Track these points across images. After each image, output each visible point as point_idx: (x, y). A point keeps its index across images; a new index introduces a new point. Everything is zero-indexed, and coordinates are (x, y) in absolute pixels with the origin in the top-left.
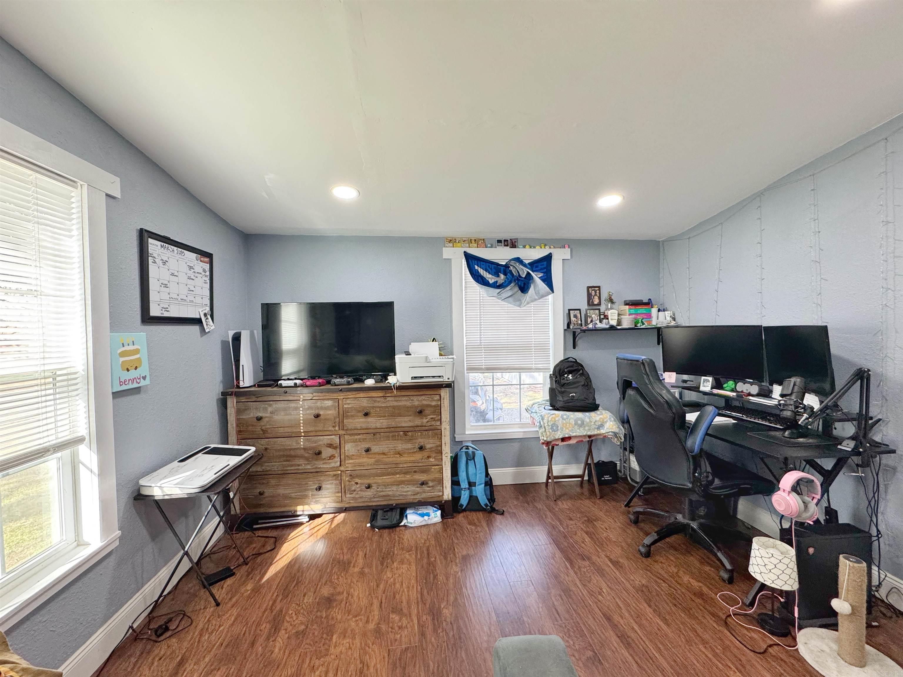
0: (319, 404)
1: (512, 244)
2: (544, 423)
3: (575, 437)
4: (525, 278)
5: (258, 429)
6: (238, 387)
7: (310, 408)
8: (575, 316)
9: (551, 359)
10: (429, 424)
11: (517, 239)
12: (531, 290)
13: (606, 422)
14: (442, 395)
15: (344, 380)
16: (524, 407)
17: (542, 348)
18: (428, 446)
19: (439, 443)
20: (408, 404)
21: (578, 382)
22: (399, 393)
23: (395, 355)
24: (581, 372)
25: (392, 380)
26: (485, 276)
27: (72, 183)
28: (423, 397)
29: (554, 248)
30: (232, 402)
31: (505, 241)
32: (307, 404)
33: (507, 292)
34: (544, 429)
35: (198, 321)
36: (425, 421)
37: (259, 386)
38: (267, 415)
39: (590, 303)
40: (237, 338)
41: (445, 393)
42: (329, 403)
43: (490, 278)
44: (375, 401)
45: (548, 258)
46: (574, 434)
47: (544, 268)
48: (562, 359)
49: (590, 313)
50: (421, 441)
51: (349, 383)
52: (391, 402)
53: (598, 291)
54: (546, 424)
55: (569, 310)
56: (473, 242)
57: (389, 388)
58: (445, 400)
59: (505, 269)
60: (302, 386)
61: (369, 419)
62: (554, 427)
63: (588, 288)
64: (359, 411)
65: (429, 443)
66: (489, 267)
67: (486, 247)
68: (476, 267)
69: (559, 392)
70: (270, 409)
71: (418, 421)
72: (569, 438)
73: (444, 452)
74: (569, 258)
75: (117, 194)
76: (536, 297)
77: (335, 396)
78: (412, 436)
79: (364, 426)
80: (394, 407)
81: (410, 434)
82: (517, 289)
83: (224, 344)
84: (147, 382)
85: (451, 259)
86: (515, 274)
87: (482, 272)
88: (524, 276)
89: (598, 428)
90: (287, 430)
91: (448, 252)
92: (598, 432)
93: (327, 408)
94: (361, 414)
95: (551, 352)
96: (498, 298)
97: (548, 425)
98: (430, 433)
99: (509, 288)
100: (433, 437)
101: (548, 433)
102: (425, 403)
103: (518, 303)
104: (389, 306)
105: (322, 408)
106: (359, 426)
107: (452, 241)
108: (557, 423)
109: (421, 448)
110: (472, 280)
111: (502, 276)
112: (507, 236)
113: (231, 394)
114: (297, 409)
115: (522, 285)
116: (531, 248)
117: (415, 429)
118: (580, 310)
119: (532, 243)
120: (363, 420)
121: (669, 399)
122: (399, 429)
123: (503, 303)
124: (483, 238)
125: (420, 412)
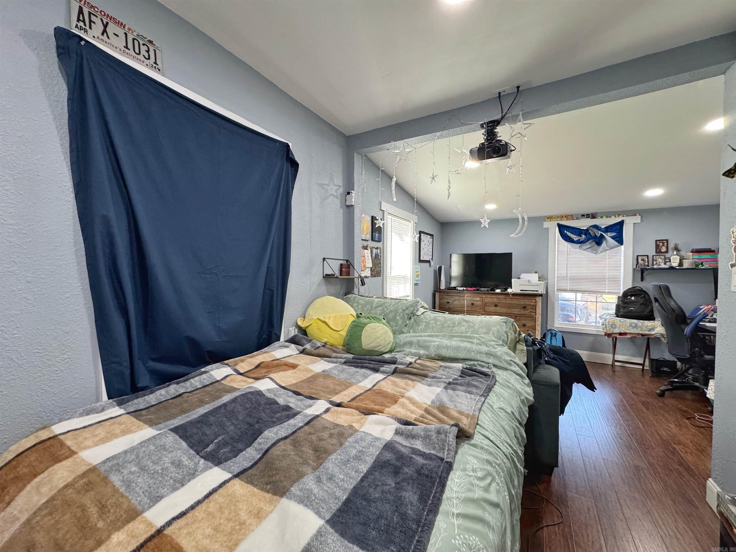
0: (474, 299)
1: (593, 216)
2: (606, 323)
3: (630, 333)
4: (599, 237)
5: (447, 307)
6: (440, 289)
7: (470, 300)
8: (643, 260)
9: (622, 287)
10: (529, 314)
11: (597, 213)
12: (604, 244)
13: (656, 327)
14: (537, 300)
15: (486, 289)
16: (598, 315)
17: (615, 280)
18: (528, 325)
19: (534, 324)
20: (517, 303)
21: (638, 302)
22: (513, 297)
23: (511, 278)
24: (643, 295)
25: (509, 290)
26: (571, 236)
27: (409, 221)
28: (526, 300)
29: (627, 216)
30: (437, 295)
31: (587, 215)
32: (468, 298)
33: (587, 245)
34: (605, 326)
35: (429, 262)
36: (527, 312)
37: (448, 289)
38: (451, 301)
39: (658, 251)
40: (440, 268)
41: (539, 299)
42: (478, 299)
43: (575, 238)
44: (501, 300)
45: (621, 224)
46: (629, 332)
47: (618, 230)
48: (631, 287)
49: (656, 258)
50: (524, 322)
51: (488, 291)
52: (509, 301)
53: (666, 243)
54: (607, 323)
55: (638, 256)
56: (564, 217)
57: (508, 294)
58: (539, 303)
59: (586, 232)
60: (466, 290)
61: (497, 308)
62: (613, 326)
63: (656, 241)
64: (492, 304)
65: (528, 323)
66: (574, 231)
67: (573, 219)
68: (565, 232)
69: (622, 307)
70: (452, 299)
71: (523, 312)
72: (625, 334)
73: (537, 329)
74: (640, 222)
75: (417, 222)
76: (608, 249)
77: (482, 296)
78: (519, 319)
79: (494, 311)
80: (510, 304)
81: (518, 317)
82: (594, 243)
83: (435, 271)
84: (420, 282)
85: (548, 228)
86: (592, 235)
87: (569, 234)
88: (599, 236)
89: (650, 330)
90: (459, 309)
91: (546, 224)
92: (649, 333)
93: (477, 301)
94: (493, 305)
95: (622, 282)
96: (580, 249)
97: (608, 324)
98: (529, 318)
99: (588, 243)
100: (531, 321)
101: (608, 329)
102: (527, 303)
103: (595, 252)
104: (509, 255)
105: (475, 301)
106: (492, 311)
107: (550, 218)
108: (616, 324)
109: (524, 325)
110: (562, 239)
111: (584, 236)
112: (589, 211)
113: (438, 292)
114: (464, 300)
115: (598, 241)
116: (607, 217)
117: (521, 315)
118: (647, 256)
119: (608, 215)
120: (494, 308)
121: (675, 307)
122: (512, 315)
123: (584, 252)
124: (570, 214)
125: (524, 307)
